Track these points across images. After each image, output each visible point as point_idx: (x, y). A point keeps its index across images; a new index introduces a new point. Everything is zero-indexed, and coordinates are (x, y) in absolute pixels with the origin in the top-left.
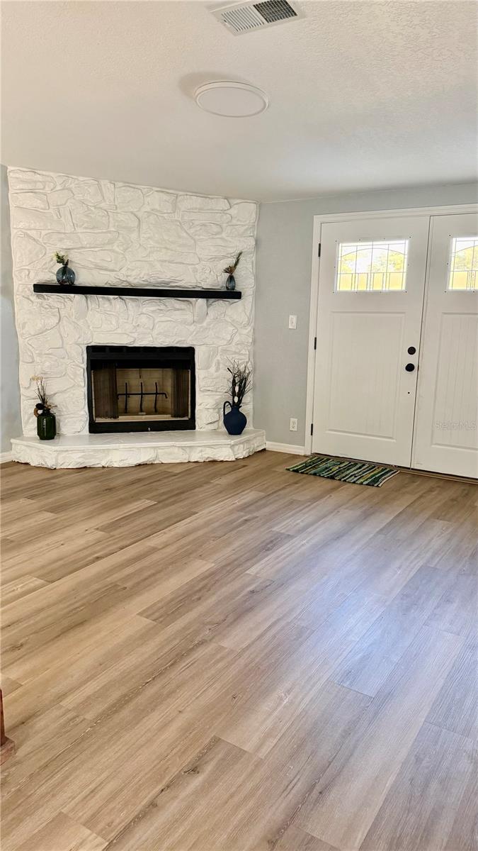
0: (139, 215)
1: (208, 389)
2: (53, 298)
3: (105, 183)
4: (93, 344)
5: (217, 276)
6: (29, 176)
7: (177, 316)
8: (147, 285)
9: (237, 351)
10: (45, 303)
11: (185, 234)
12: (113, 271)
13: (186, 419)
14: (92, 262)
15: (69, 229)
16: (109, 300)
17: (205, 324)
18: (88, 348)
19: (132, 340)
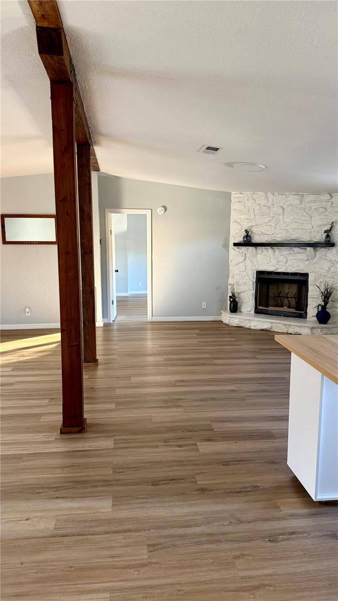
0: (285, 207)
1: (314, 297)
2: (243, 249)
3: (270, 194)
4: (259, 270)
5: (322, 235)
6: (239, 195)
7: (299, 256)
8: (285, 241)
9: (332, 276)
10: (240, 251)
11: (306, 215)
12: (269, 235)
13: (303, 312)
14: (260, 232)
15: (253, 217)
16: (267, 249)
17: (314, 261)
18: (257, 272)
19: (275, 268)
